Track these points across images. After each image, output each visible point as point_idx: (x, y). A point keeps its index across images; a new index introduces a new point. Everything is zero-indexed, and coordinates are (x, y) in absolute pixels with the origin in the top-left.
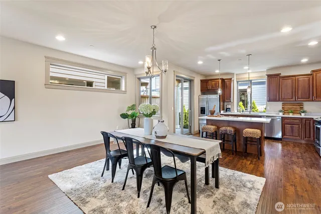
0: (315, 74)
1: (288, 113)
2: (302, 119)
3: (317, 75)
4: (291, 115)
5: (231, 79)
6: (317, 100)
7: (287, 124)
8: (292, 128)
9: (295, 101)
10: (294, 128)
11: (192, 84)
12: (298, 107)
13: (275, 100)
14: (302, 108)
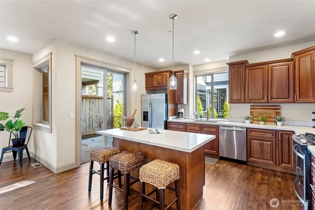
0: (297, 59)
1: (258, 121)
2: (276, 131)
3: (301, 59)
4: (261, 125)
5: (182, 71)
6: (301, 100)
7: (254, 139)
8: (261, 145)
9: (268, 102)
10: (265, 147)
11: (127, 78)
12: (273, 111)
13: (239, 101)
14: (278, 114)
